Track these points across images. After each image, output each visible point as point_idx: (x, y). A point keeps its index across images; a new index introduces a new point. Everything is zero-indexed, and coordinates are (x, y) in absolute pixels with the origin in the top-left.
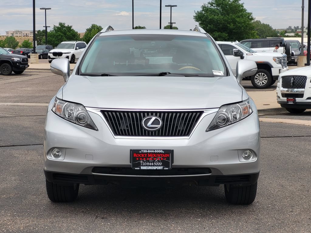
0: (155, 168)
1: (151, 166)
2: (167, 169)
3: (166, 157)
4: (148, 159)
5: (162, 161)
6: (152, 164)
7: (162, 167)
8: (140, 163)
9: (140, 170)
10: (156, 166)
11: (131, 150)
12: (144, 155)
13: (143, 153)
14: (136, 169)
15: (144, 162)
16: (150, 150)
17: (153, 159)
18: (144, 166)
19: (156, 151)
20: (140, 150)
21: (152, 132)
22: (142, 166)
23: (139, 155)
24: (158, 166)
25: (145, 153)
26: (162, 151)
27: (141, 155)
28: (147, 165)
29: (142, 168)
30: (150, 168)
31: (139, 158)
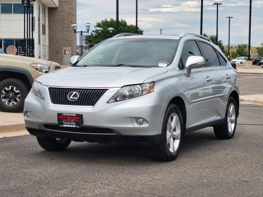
0: (71, 126)
1: (69, 124)
2: (78, 127)
3: (78, 119)
4: (67, 120)
5: (75, 122)
6: (70, 124)
7: (75, 126)
8: (63, 122)
9: (63, 127)
10: (72, 125)
11: (58, 113)
12: (65, 117)
13: (64, 116)
14: (60, 126)
15: (65, 122)
16: (68, 114)
17: (70, 120)
18: (65, 124)
19: (71, 115)
20: (63, 114)
21: (72, 102)
22: (64, 124)
23: (62, 117)
24: (73, 125)
25: (65, 116)
26: (75, 115)
27: (63, 117)
28: (67, 124)
29: (64, 126)
30: (68, 126)
31: (62, 119)
